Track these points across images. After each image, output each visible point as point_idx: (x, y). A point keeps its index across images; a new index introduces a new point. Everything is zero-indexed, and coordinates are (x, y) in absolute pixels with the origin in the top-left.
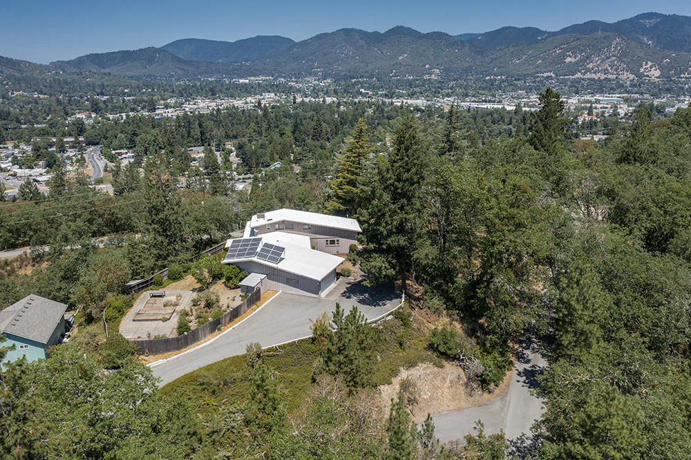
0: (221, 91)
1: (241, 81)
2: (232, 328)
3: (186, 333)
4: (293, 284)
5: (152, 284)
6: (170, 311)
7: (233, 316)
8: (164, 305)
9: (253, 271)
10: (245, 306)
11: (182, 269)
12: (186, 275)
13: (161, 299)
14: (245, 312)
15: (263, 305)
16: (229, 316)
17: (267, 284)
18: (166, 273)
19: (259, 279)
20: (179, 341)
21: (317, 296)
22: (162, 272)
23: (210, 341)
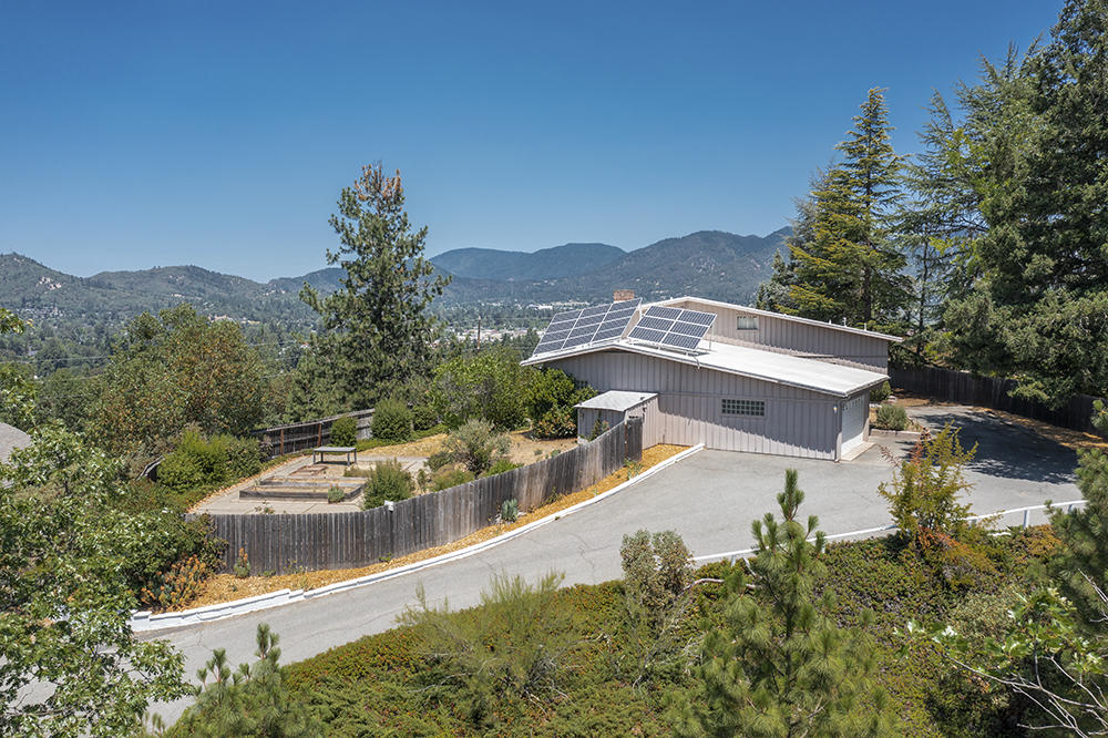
0: (510, 319)
1: (541, 307)
2: (554, 516)
3: (390, 504)
4: (747, 419)
5: (327, 440)
6: (358, 482)
7: (557, 483)
8: (347, 475)
9: (613, 386)
10: (598, 458)
11: (412, 415)
12: (422, 437)
13: (342, 467)
14: (594, 481)
15: (653, 469)
16: (545, 477)
17: (657, 424)
18: (368, 421)
19: (635, 398)
20: (363, 530)
21: (828, 456)
22: (360, 417)
23: (477, 546)
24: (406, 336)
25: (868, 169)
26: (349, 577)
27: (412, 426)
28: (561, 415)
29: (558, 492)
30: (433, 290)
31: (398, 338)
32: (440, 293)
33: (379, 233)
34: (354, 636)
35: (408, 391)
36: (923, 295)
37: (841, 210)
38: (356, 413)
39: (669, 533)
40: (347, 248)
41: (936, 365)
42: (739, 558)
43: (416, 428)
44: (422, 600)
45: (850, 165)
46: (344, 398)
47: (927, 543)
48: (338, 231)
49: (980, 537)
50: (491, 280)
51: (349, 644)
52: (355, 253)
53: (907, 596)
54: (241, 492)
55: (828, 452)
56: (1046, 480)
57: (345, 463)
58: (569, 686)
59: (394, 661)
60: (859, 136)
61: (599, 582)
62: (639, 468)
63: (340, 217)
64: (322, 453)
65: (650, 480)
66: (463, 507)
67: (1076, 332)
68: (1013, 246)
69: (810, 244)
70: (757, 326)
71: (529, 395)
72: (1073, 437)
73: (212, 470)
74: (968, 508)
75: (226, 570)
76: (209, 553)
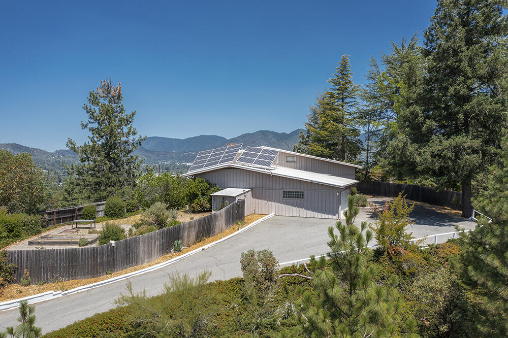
0: (173, 169)
1: (188, 164)
2: (201, 248)
3: (113, 243)
4: (295, 200)
5: (79, 217)
6: (95, 236)
7: (203, 232)
8: (90, 233)
9: (229, 186)
10: (223, 219)
11: (125, 204)
12: (131, 216)
13: (88, 230)
14: (221, 231)
15: (250, 225)
16: (197, 228)
17: (251, 204)
18: (102, 208)
19: (241, 191)
20: (97, 257)
21: (334, 217)
22: (98, 205)
23: (160, 264)
24: (122, 165)
25: (342, 91)
26: (88, 283)
27: (126, 210)
28: (203, 200)
29: (203, 236)
30: (137, 143)
31: (119, 167)
32: (140, 144)
33: (109, 113)
34: (90, 315)
35: (124, 192)
36: (368, 148)
37: (331, 109)
38: (96, 203)
39: (265, 251)
40: (92, 121)
41: (375, 180)
42: (301, 263)
43: (128, 211)
44: (130, 290)
45: (334, 89)
46: (89, 196)
47: (393, 252)
48: (88, 112)
49: (416, 249)
50: (164, 152)
51: (87, 319)
52: (96, 123)
53: (385, 279)
54: (29, 242)
55: (335, 215)
56: (436, 225)
57: (89, 228)
58: (214, 335)
59: (113, 327)
60: (338, 76)
61: (228, 279)
62: (245, 224)
63: (89, 105)
64: (77, 223)
65: (250, 230)
66: (153, 244)
67: (449, 154)
68: (417, 116)
69: (316, 126)
70: (296, 161)
71: (187, 191)
72: (440, 208)
73: (13, 231)
74: (411, 234)
75: (16, 282)
76: (6, 272)
